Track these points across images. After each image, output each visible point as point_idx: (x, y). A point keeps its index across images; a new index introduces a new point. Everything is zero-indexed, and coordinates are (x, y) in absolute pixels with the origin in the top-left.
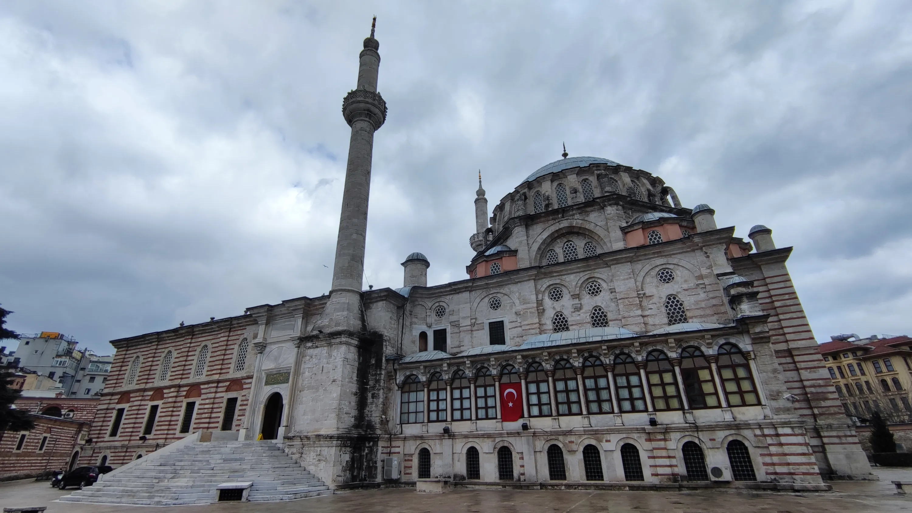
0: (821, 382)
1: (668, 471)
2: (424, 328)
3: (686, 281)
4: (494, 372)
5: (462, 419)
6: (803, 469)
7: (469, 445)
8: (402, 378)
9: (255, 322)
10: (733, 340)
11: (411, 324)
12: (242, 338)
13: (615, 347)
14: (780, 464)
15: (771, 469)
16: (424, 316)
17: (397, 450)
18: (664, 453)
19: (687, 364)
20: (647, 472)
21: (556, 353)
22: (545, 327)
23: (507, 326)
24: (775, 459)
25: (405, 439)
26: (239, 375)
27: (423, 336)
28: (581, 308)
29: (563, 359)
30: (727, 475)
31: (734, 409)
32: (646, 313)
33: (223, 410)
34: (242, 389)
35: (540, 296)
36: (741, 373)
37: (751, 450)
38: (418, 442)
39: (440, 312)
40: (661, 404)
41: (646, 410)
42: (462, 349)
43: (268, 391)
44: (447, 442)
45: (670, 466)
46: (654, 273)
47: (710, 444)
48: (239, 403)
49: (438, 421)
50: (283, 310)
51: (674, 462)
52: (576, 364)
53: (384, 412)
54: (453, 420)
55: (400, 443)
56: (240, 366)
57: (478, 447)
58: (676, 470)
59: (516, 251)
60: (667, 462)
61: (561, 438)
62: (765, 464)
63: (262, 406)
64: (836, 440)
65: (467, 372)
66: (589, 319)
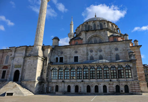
1: (112, 91)
2: (57, 56)
4: (76, 68)
5: (67, 79)
6: (138, 90)
7: (68, 85)
8: (52, 68)
9: (11, 51)
12: (7, 55)
16: (57, 53)
17: (50, 85)
18: (112, 87)
19: (119, 69)
20: (108, 91)
21: (91, 65)
22: (88, 59)
23: (79, 57)
25: (52, 83)
26: (6, 65)
27: (57, 58)
28: (97, 55)
30: (124, 92)
31: (127, 79)
32: (111, 57)
33: (2, 73)
34: (7, 68)
35: (88, 51)
36: (130, 71)
37: (129, 87)
38: (56, 84)
39: (62, 53)
40: (112, 77)
41: (109, 78)
43: (15, 69)
44: (63, 84)
45: (113, 90)
46: (114, 48)
47: (121, 85)
48: (6, 72)
49: (61, 79)
51: (114, 89)
53: (47, 76)
54: (64, 79)
58: (114, 91)
59: (83, 39)
60: (112, 89)
61: (90, 84)
64: (143, 85)
65: (69, 68)
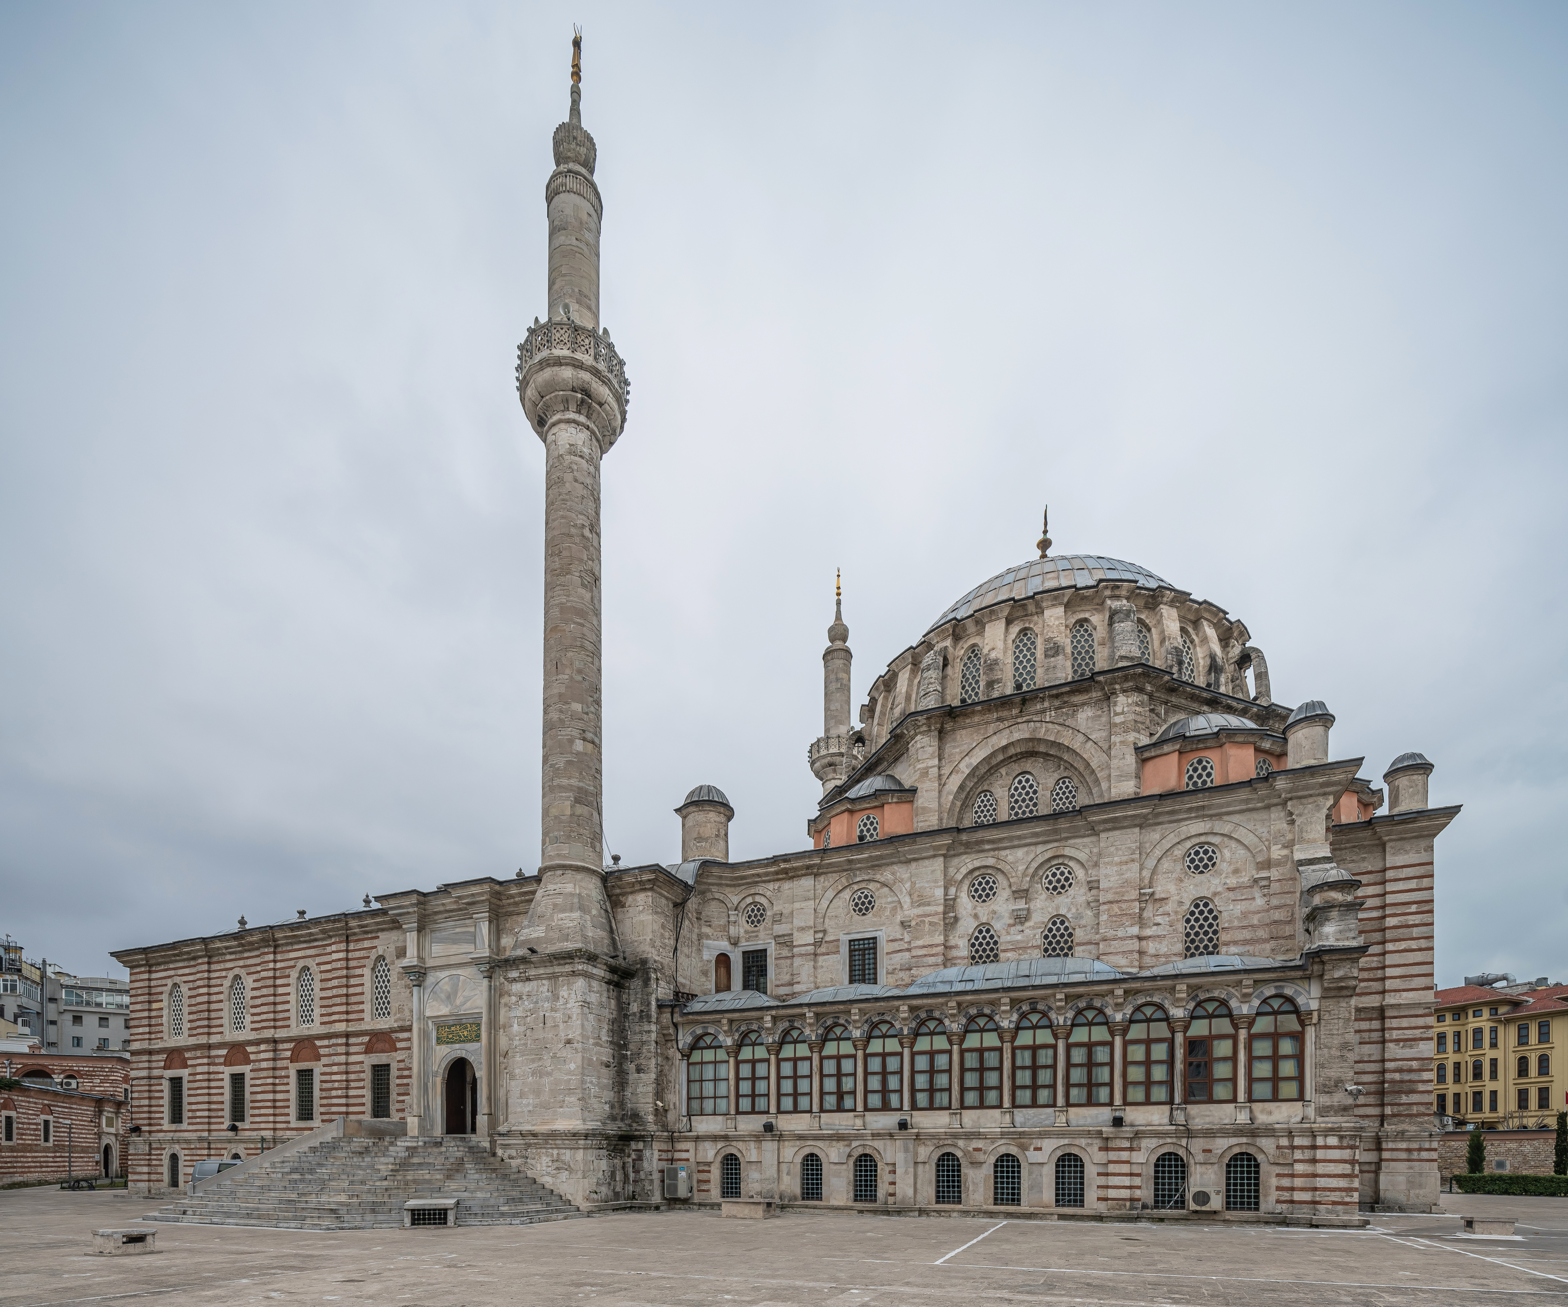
0: (1415, 1064)
1: (1126, 1194)
2: (724, 945)
3: (1236, 871)
4: (857, 1033)
5: (796, 1110)
6: (1335, 1196)
7: (807, 1151)
8: (689, 1039)
9: (396, 925)
10: (1288, 991)
11: (700, 937)
12: (373, 955)
13: (1079, 996)
14: (1302, 1189)
15: (1286, 1196)
16: (723, 921)
17: (684, 1155)
18: (1125, 1169)
19: (1199, 1028)
20: (1091, 1195)
21: (972, 1004)
22: (954, 953)
23: (884, 947)
24: (1298, 1182)
25: (698, 1139)
26: (383, 1024)
27: (723, 960)
28: (1027, 918)
29: (981, 1015)
30: (1216, 1202)
31: (1257, 1107)
32: (1148, 932)
33: (368, 1083)
34: (396, 1050)
35: (952, 891)
36: (1286, 1047)
37: (1264, 1168)
38: (720, 1145)
39: (756, 915)
40: (1138, 1094)
41: (1111, 1104)
42: (797, 988)
43: (444, 1054)
44: (770, 1146)
45: (1130, 1187)
46: (1179, 852)
47: (1200, 1157)
48: (394, 1072)
49: (753, 1112)
50: (448, 902)
51: (1137, 1181)
52: (1005, 1024)
53: (659, 1094)
54: (779, 1111)
55: (690, 1145)
56: (382, 1008)
57: (821, 1155)
58: (1138, 1193)
59: (913, 791)
60: (1126, 1181)
61: (961, 1143)
62: (1278, 1188)
63: (439, 1080)
64: (1404, 1155)
65: (807, 1031)
66: (1039, 941)
